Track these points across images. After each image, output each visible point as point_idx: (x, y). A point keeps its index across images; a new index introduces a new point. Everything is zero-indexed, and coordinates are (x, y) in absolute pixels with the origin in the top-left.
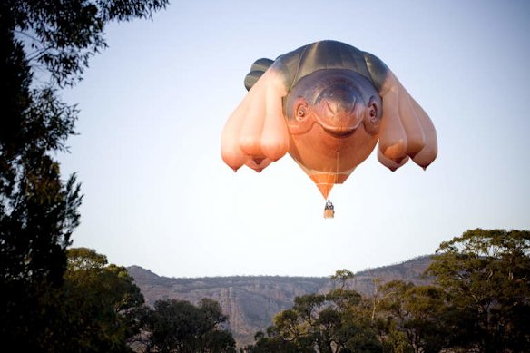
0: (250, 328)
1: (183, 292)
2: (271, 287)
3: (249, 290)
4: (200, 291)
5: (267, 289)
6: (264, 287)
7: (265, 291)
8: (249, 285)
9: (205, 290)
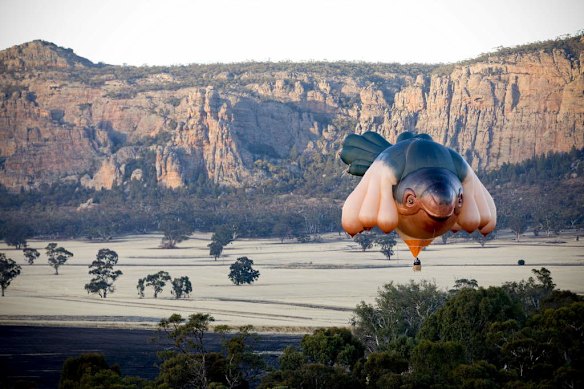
0: (245, 173)
1: (120, 96)
2: (308, 87)
3: (261, 92)
4: (157, 95)
5: (299, 90)
6: (292, 86)
7: (295, 96)
8: (260, 82)
9: (167, 93)
